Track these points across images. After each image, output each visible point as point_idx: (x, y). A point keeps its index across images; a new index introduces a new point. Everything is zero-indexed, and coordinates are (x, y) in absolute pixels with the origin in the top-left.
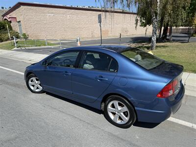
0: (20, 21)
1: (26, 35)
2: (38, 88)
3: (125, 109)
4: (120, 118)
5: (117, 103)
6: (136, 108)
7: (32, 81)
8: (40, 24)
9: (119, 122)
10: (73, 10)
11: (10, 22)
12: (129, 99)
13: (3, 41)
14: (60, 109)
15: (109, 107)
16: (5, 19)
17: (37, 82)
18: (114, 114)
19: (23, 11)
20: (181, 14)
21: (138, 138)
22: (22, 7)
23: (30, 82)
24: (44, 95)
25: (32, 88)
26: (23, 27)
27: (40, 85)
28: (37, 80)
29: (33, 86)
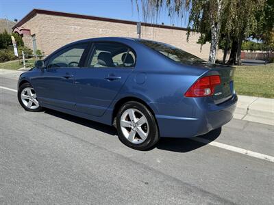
0: (34, 35)
1: (41, 52)
2: (33, 104)
3: (144, 120)
4: (137, 136)
5: (133, 112)
6: (156, 116)
7: (26, 93)
8: (61, 39)
9: (135, 141)
10: (108, 23)
11: (22, 35)
12: (148, 104)
13: (9, 60)
14: (57, 129)
15: (123, 120)
16: (16, 32)
17: (32, 95)
18: (129, 129)
19: (39, 20)
20: (250, 21)
21: (159, 161)
22: (38, 15)
23: (23, 95)
24: (43, 114)
25: (26, 103)
26: (38, 42)
27: (36, 99)
28: (33, 92)
29: (27, 100)
